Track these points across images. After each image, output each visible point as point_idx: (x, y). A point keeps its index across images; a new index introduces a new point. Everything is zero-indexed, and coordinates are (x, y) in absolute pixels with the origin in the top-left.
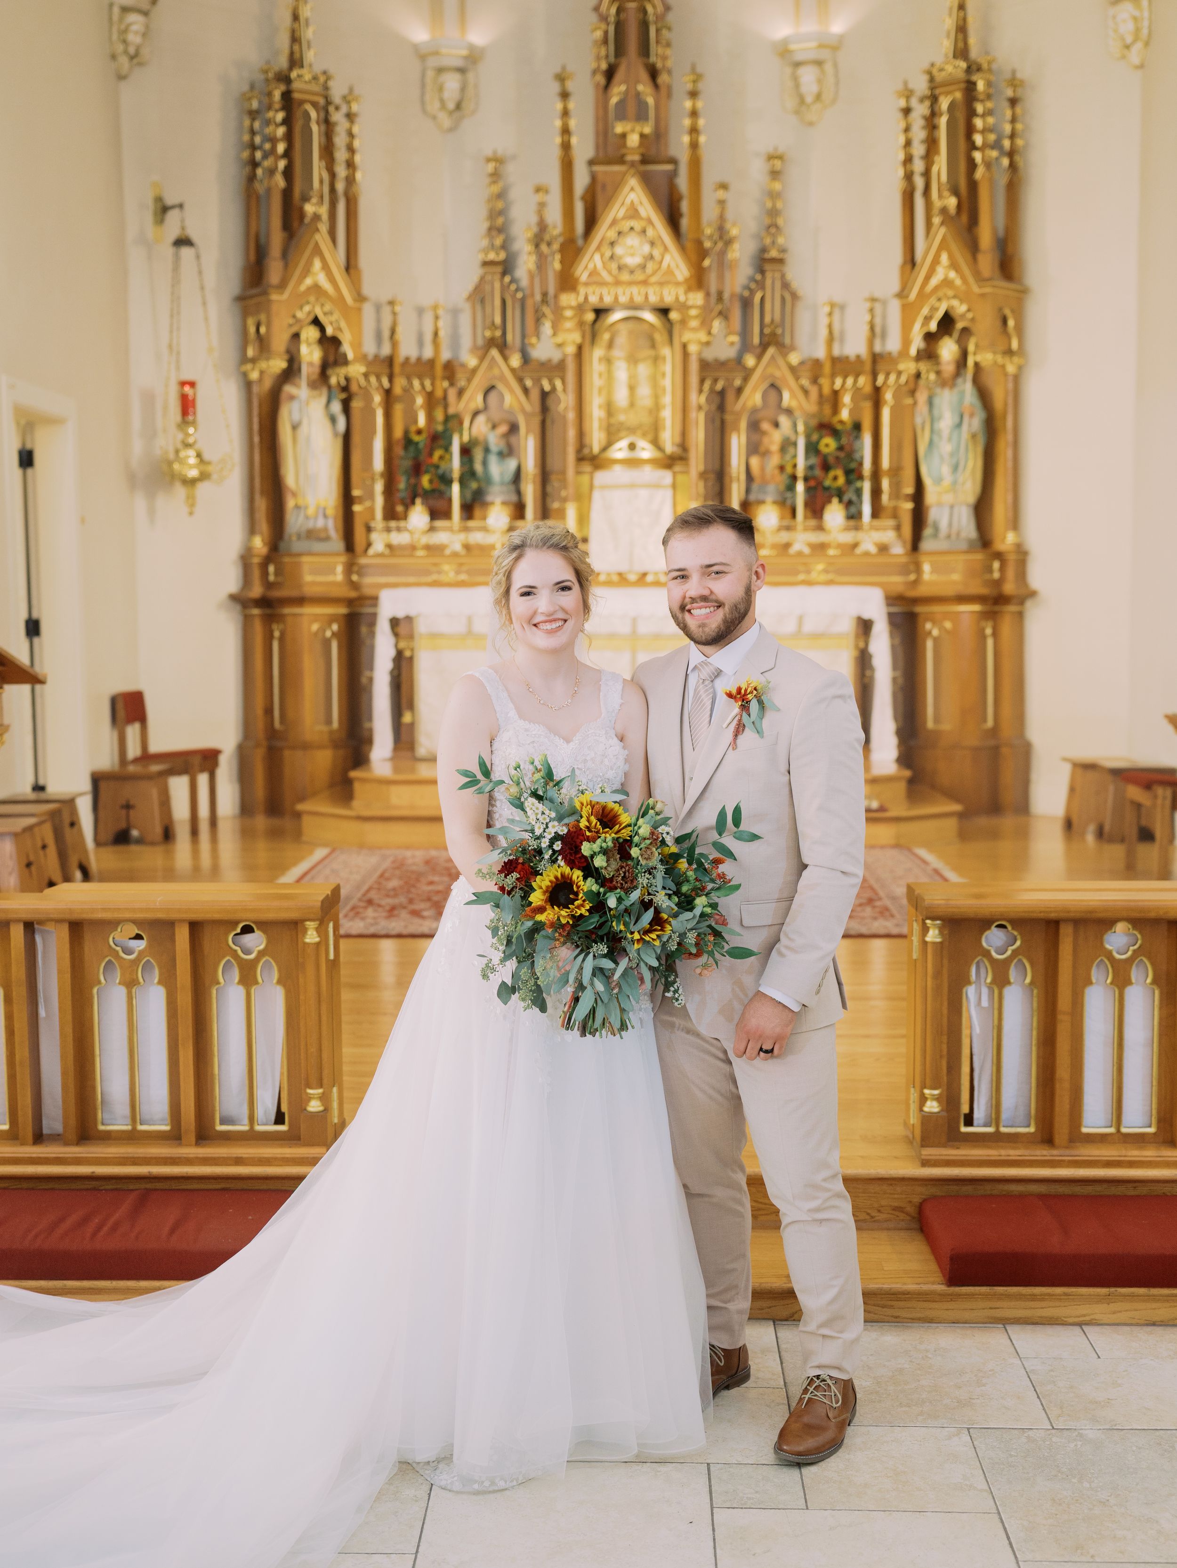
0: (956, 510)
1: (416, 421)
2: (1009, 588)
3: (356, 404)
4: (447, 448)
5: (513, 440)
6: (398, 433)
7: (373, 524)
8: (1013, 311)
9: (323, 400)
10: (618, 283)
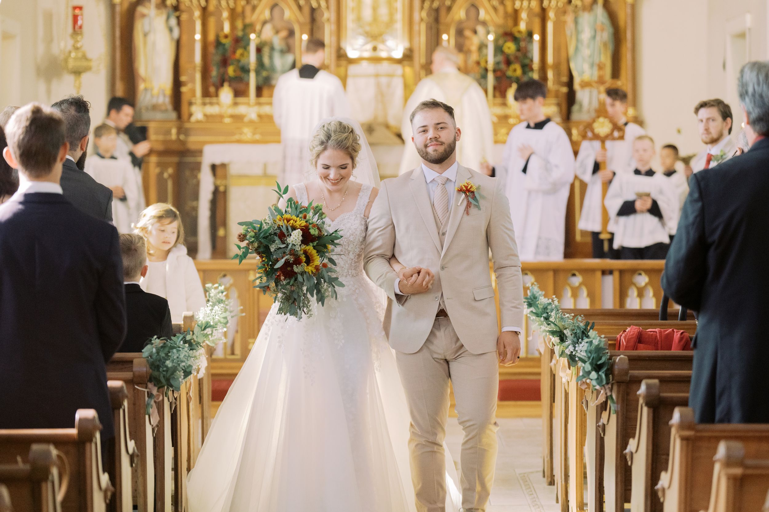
1: (222, 29)
3: (184, 17)
4: (246, 47)
5: (290, 41)
6: (211, 37)
7: (193, 100)
9: (164, 17)
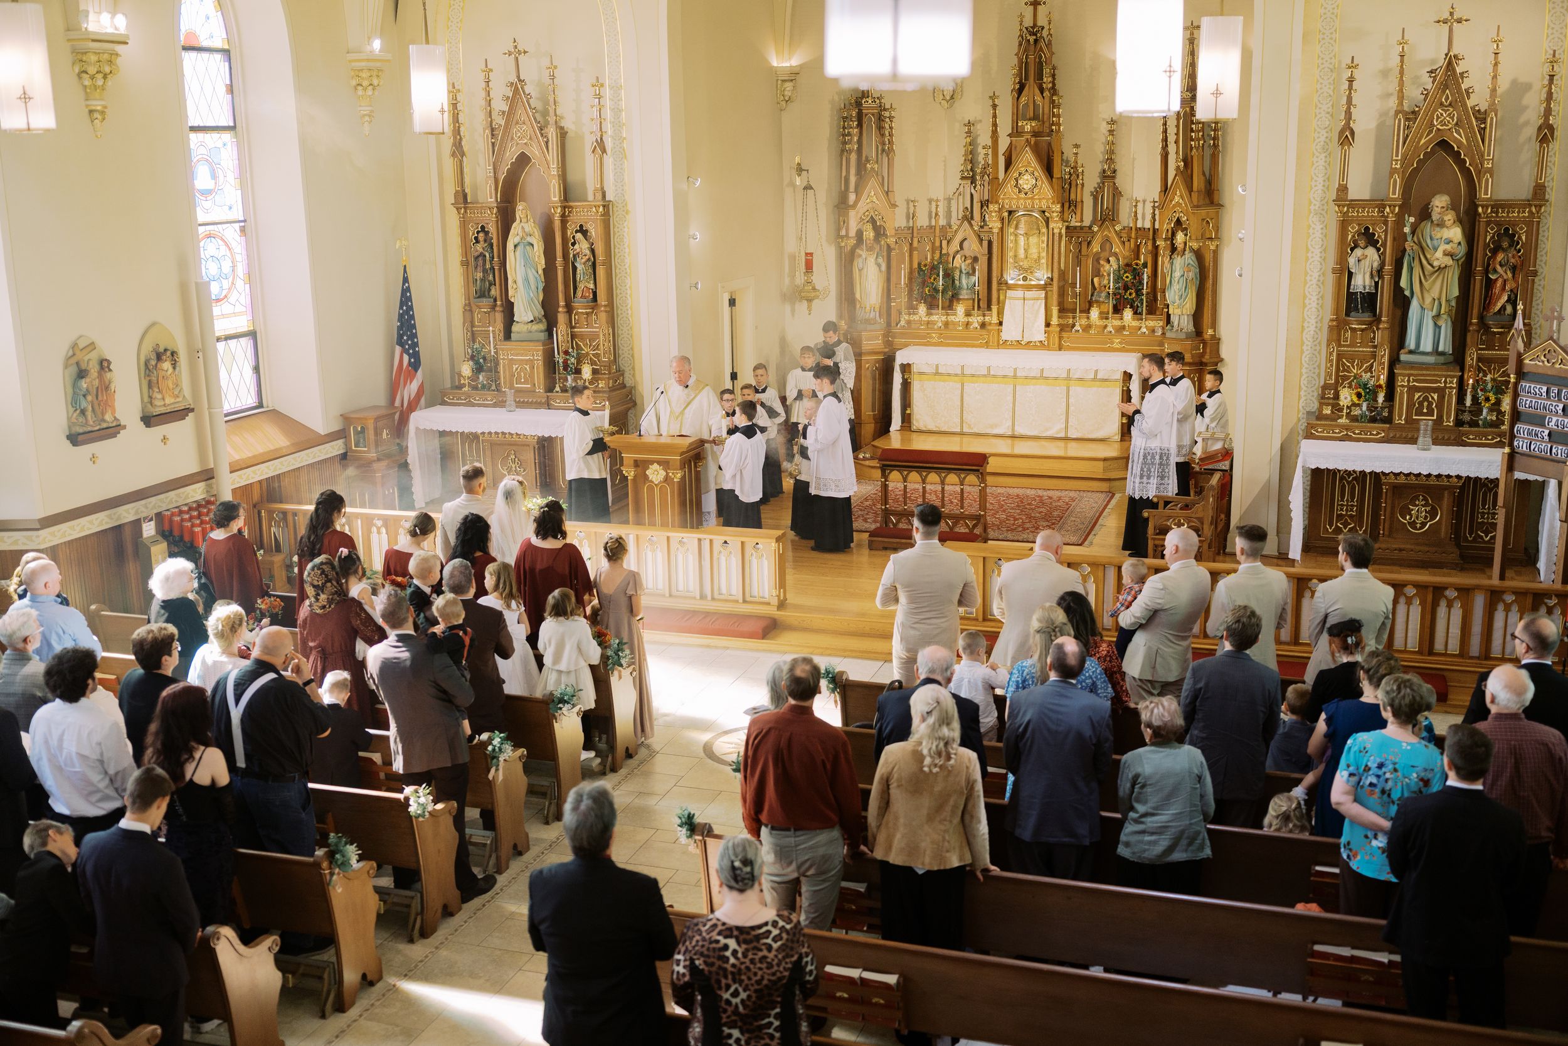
0: (1182, 317)
2: (1206, 359)
3: (893, 255)
4: (938, 274)
6: (915, 265)
7: (901, 312)
8: (1212, 219)
9: (874, 256)
10: (1019, 199)
